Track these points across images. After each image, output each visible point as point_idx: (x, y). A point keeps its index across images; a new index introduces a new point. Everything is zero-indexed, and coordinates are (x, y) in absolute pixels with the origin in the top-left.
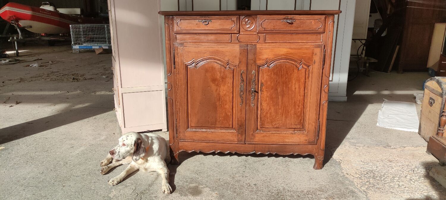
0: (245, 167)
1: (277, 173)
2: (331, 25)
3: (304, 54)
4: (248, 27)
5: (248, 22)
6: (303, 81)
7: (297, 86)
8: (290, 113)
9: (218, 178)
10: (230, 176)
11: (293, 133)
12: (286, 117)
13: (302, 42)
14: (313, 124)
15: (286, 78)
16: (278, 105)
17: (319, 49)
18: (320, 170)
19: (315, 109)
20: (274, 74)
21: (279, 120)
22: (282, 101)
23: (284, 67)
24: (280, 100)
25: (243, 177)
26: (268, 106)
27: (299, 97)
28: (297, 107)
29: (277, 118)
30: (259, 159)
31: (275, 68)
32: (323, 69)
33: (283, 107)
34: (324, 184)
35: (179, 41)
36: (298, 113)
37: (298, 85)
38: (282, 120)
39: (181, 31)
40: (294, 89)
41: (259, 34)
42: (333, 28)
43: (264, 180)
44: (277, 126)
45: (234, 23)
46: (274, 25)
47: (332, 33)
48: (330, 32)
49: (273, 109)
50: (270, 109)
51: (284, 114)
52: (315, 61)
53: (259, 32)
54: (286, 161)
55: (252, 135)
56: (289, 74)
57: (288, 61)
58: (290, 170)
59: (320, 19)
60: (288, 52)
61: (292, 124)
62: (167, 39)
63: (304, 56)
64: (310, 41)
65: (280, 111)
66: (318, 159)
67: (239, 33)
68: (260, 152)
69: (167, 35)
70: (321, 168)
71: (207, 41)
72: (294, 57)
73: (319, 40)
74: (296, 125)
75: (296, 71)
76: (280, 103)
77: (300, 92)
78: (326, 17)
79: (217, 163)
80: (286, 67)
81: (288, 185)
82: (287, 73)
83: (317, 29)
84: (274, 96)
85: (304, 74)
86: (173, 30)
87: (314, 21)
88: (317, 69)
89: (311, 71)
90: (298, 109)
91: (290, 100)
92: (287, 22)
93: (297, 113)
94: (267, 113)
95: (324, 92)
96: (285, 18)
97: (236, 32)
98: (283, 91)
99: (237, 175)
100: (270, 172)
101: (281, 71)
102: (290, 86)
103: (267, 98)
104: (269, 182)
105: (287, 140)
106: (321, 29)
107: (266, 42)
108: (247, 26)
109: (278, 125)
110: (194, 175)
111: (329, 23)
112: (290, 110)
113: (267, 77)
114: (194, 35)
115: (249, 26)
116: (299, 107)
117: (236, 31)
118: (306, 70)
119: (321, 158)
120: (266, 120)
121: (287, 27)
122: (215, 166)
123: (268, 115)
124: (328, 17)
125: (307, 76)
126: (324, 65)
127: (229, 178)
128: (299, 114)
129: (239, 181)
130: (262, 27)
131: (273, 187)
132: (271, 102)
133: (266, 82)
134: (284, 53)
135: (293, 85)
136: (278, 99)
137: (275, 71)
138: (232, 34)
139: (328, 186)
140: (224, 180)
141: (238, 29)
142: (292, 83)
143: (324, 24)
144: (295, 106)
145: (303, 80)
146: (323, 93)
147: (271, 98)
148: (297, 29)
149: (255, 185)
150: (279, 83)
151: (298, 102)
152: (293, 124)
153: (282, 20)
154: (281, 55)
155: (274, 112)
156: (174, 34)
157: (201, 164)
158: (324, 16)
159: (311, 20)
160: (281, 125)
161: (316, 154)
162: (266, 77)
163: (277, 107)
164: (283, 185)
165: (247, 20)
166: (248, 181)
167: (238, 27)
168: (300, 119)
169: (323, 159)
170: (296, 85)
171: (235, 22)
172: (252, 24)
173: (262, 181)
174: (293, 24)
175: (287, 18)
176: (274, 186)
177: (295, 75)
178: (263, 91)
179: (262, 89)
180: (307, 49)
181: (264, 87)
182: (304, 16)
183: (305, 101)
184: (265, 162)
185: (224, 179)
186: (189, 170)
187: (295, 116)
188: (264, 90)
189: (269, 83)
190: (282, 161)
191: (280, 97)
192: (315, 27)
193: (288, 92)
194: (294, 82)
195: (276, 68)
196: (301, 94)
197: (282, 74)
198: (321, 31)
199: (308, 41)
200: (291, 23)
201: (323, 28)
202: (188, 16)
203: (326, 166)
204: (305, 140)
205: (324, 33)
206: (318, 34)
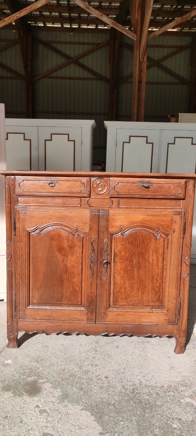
0: (96, 351)
1: (133, 359)
2: (191, 190)
3: (162, 222)
4: (100, 191)
5: (100, 185)
6: (162, 252)
7: (155, 258)
8: (147, 288)
9: (63, 367)
10: (78, 365)
11: (151, 311)
12: (143, 293)
13: (160, 208)
14: (174, 301)
15: (142, 248)
16: (134, 279)
17: (179, 216)
18: (181, 355)
19: (175, 283)
20: (129, 243)
21: (134, 296)
22: (138, 274)
23: (140, 236)
24: (136, 273)
25: (92, 365)
26: (122, 280)
27: (157, 270)
28: (155, 281)
29: (133, 294)
30: (113, 340)
31: (130, 236)
32: (183, 238)
33: (139, 281)
34: (187, 375)
35: (21, 205)
36: (156, 288)
37: (156, 256)
38: (138, 297)
39: (23, 193)
40: (151, 261)
41: (112, 199)
42: (193, 194)
43: (117, 370)
44: (132, 303)
45: (84, 186)
46: (128, 189)
47: (193, 199)
48: (190, 198)
49: (127, 284)
50: (124, 283)
51: (140, 289)
52: (174, 229)
53: (111, 197)
54: (143, 342)
55: (104, 313)
56: (146, 244)
57: (144, 229)
58: (148, 354)
59: (180, 183)
60: (144, 219)
61: (149, 301)
62: (7, 201)
63: (162, 223)
64: (168, 208)
65: (136, 285)
66: (180, 341)
67: (90, 197)
68: (113, 333)
69: (7, 197)
70: (183, 352)
71: (54, 205)
72: (151, 224)
73: (179, 206)
74: (154, 302)
75: (153, 240)
76: (136, 277)
77: (158, 265)
79: (63, 345)
80: (142, 235)
81: (145, 378)
82: (143, 243)
83: (177, 195)
84: (129, 268)
85: (162, 244)
86: (14, 192)
87: (172, 186)
88: (177, 239)
89: (170, 241)
90: (156, 283)
91: (148, 274)
92: (143, 186)
93: (155, 288)
94: (121, 288)
95: (185, 264)
96: (141, 182)
97: (86, 195)
98: (139, 262)
99: (86, 363)
100: (124, 358)
101: (136, 240)
102: (146, 257)
103: (122, 271)
104: (123, 373)
105: (144, 320)
106: (181, 194)
107: (120, 207)
108: (99, 189)
109: (134, 301)
110: (34, 364)
111: (189, 188)
112: (147, 285)
113: (121, 247)
115: (101, 189)
116: (157, 281)
117: (86, 194)
118: (164, 240)
119: (183, 340)
120: (120, 296)
121: (144, 192)
122: (61, 349)
123: (123, 290)
125: (166, 246)
126: (184, 235)
127: (75, 368)
128: (157, 289)
129: (86, 372)
130: (115, 190)
131: (127, 380)
132: (126, 275)
133: (120, 252)
134: (140, 220)
135: (151, 257)
136: (134, 271)
137: (130, 240)
138: (81, 197)
139: (191, 379)
140: (70, 370)
141: (89, 193)
142: (149, 254)
143: (184, 189)
144: (152, 281)
145: (161, 251)
146: (184, 265)
147: (126, 271)
148: (154, 194)
149: (106, 378)
150: (134, 253)
151: (156, 276)
152: (150, 300)
153: (137, 184)
154: (137, 223)
155: (129, 287)
156: (15, 196)
157: (44, 347)
158: (184, 180)
159: (170, 185)
160: (137, 301)
161: (177, 336)
162: (119, 247)
163: (133, 281)
164: (139, 377)
165: (99, 182)
166: (99, 372)
167: (89, 190)
168: (159, 295)
169: (185, 342)
170: (154, 256)
171: (86, 184)
172: (104, 187)
173: (114, 372)
174: (149, 188)
175: (143, 181)
176: (129, 380)
177: (152, 245)
178: (116, 262)
179: (115, 260)
180: (165, 215)
181: (117, 258)
182: (162, 179)
183: (164, 274)
184: (118, 344)
185: (70, 369)
186: (28, 356)
187: (153, 292)
188: (118, 262)
189: (123, 253)
190: (138, 342)
191: (135, 269)
192: (174, 192)
193: (145, 264)
194: (151, 253)
195: (132, 237)
196: (159, 267)
197: (138, 243)
198: (181, 196)
199: (167, 208)
200: (148, 187)
201: (183, 193)
202: (32, 177)
203: (188, 349)
204: (164, 320)
205: (184, 199)
206: (177, 200)
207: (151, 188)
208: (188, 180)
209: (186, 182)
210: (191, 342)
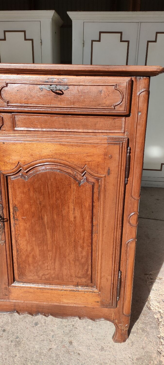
2: (141, 99)
3: (88, 156)
6: (89, 206)
7: (78, 214)
8: (67, 258)
11: (75, 289)
12: (61, 265)
13: (85, 131)
14: (109, 278)
15: (57, 199)
16: (47, 245)
17: (118, 146)
19: (111, 253)
20: (35, 190)
21: (49, 268)
22: (52, 238)
23: (52, 180)
24: (49, 236)
26: (29, 246)
27: (82, 233)
28: (80, 249)
29: (46, 265)
31: (36, 180)
32: (125, 185)
33: (54, 247)
36: (82, 258)
37: (79, 211)
38: (55, 269)
40: (72, 219)
42: (146, 105)
44: (46, 277)
47: (144, 116)
48: (140, 114)
49: (37, 251)
50: (33, 249)
51: (57, 259)
52: (109, 170)
55: (6, 289)
56: (62, 192)
57: (59, 167)
59: (119, 84)
60: (57, 152)
61: (71, 276)
63: (89, 159)
64: (100, 131)
65: (50, 253)
66: (120, 328)
70: (124, 341)
72: (69, 160)
73: (118, 129)
74: (80, 278)
75: (74, 186)
76: (49, 242)
77: (83, 225)
78: (132, 81)
80: (55, 178)
82: (58, 190)
83: (113, 107)
84: (38, 229)
85: (89, 193)
87: (105, 90)
88: (114, 185)
89: (102, 188)
90: (82, 252)
91: (67, 237)
92: (52, 90)
93: (80, 259)
94: (28, 256)
95: (128, 224)
96: (47, 82)
98: (53, 221)
101: (47, 186)
102: (64, 212)
103: (27, 232)
105: (65, 301)
106: (121, 106)
107: (16, 129)
109: (48, 276)
111: (138, 94)
112: (67, 254)
113: (23, 196)
116: (83, 248)
118: (93, 187)
119: (125, 327)
120: (27, 266)
121: (53, 101)
123: (30, 260)
124: (136, 81)
125: (96, 196)
126: (128, 178)
128: (83, 260)
130: (2, 98)
132: (34, 239)
133: (22, 203)
134: (50, 153)
135: (71, 212)
136: (46, 234)
137: (36, 185)
142: (69, 208)
143: (126, 97)
144: (75, 247)
145: (88, 203)
146: (126, 226)
147: (33, 232)
148: (72, 106)
150: (44, 206)
151: (81, 242)
152: (74, 275)
153: (41, 86)
154: (45, 157)
155: (40, 255)
158: (127, 79)
159: (101, 88)
160: (53, 276)
161: (116, 321)
162: (20, 196)
163: (45, 248)
168: (86, 268)
170: (76, 212)
174: (63, 94)
175: (50, 80)
177: (72, 196)
178: (17, 220)
179: (15, 216)
180: (94, 145)
181: (18, 214)
183: (94, 239)
187: (77, 263)
188: (20, 218)
189: (26, 206)
191: (48, 231)
192: (108, 102)
193: (62, 224)
194: (72, 206)
195: (38, 180)
196: (85, 228)
197: (50, 191)
198: (122, 109)
199: (97, 131)
200: (60, 92)
201: (125, 103)
204: (95, 302)
205: (128, 115)
206: (116, 117)
207: (67, 94)
208: (136, 79)
209: (131, 83)
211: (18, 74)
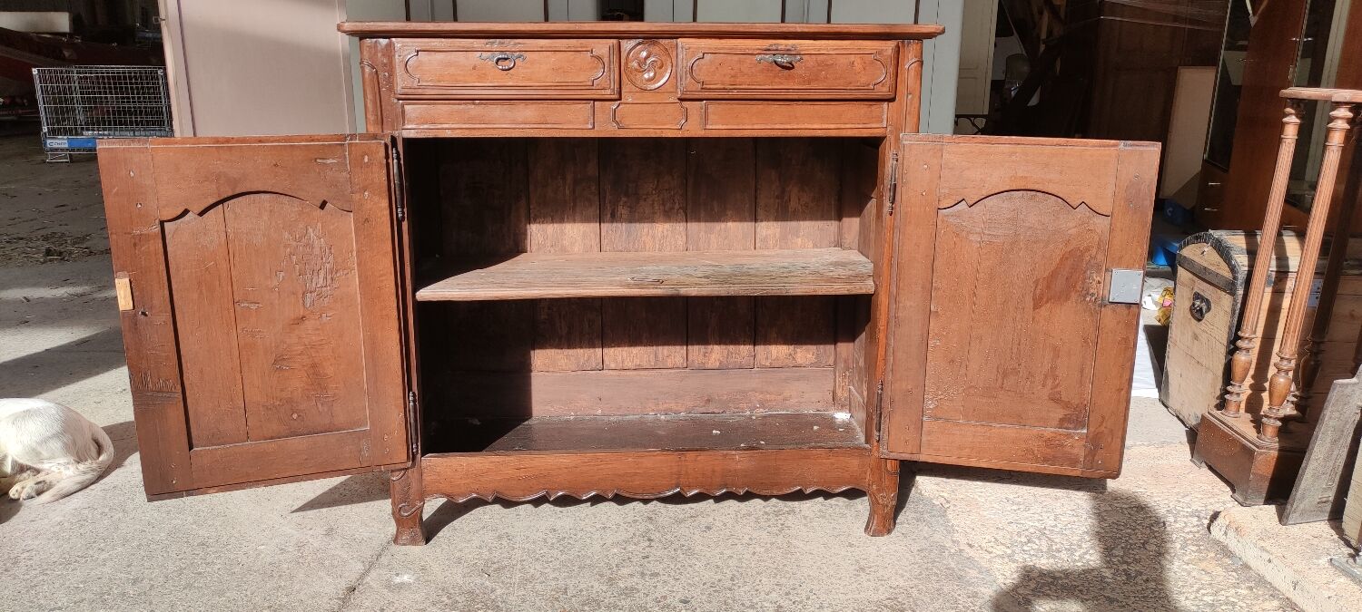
0: (650, 540)
1: (754, 553)
2: (912, 73)
4: (650, 80)
5: (648, 62)
9: (561, 584)
10: (602, 576)
13: (824, 127)
18: (885, 538)
25: (643, 574)
30: (693, 511)
34: (901, 582)
35: (414, 126)
39: (420, 91)
41: (686, 104)
42: (919, 82)
43: (714, 583)
45: (601, 66)
46: (732, 72)
47: (916, 100)
48: (910, 97)
53: (684, 97)
54: (777, 514)
58: (794, 542)
59: (880, 52)
62: (372, 118)
64: (847, 126)
66: (880, 501)
67: (620, 99)
68: (696, 488)
69: (370, 105)
70: (889, 532)
71: (514, 126)
73: (877, 122)
78: (898, 47)
79: (555, 530)
81: (791, 597)
83: (871, 87)
86: (391, 89)
87: (859, 61)
92: (775, 62)
96: (769, 50)
97: (607, 93)
99: (625, 571)
100: (728, 552)
104: (730, 590)
106: (883, 85)
107: (708, 127)
108: (646, 76)
110: (478, 581)
111: (907, 67)
114: (465, 104)
115: (652, 74)
117: (609, 92)
119: (890, 498)
121: (777, 80)
122: (550, 541)
124: (904, 46)
127: (596, 585)
129: (629, 592)
130: (693, 77)
131: (743, 604)
138: (595, 100)
139: (915, 592)
140: (581, 591)
141: (617, 86)
143: (891, 70)
148: (808, 87)
149: (685, 602)
153: (759, 57)
156: (396, 101)
157: (500, 537)
158: (891, 44)
159: (852, 58)
161: (874, 487)
164: (774, 595)
165: (644, 54)
166: (662, 591)
167: (617, 77)
169: (894, 503)
171: (606, 60)
172: (661, 68)
173: (705, 587)
174: (793, 67)
175: (774, 48)
176: (748, 604)
182: (830, 41)
184: (711, 519)
185: (582, 586)
186: (459, 561)
190: (766, 513)
192: (863, 79)
198: (884, 91)
199: (843, 126)
200: (788, 65)
201: (889, 82)
202: (443, 40)
203: (901, 523)
205: (892, 100)
206: (873, 103)
207: (799, 70)
208: (903, 43)
209: (898, 50)
210: (909, 505)
211: (720, 38)
